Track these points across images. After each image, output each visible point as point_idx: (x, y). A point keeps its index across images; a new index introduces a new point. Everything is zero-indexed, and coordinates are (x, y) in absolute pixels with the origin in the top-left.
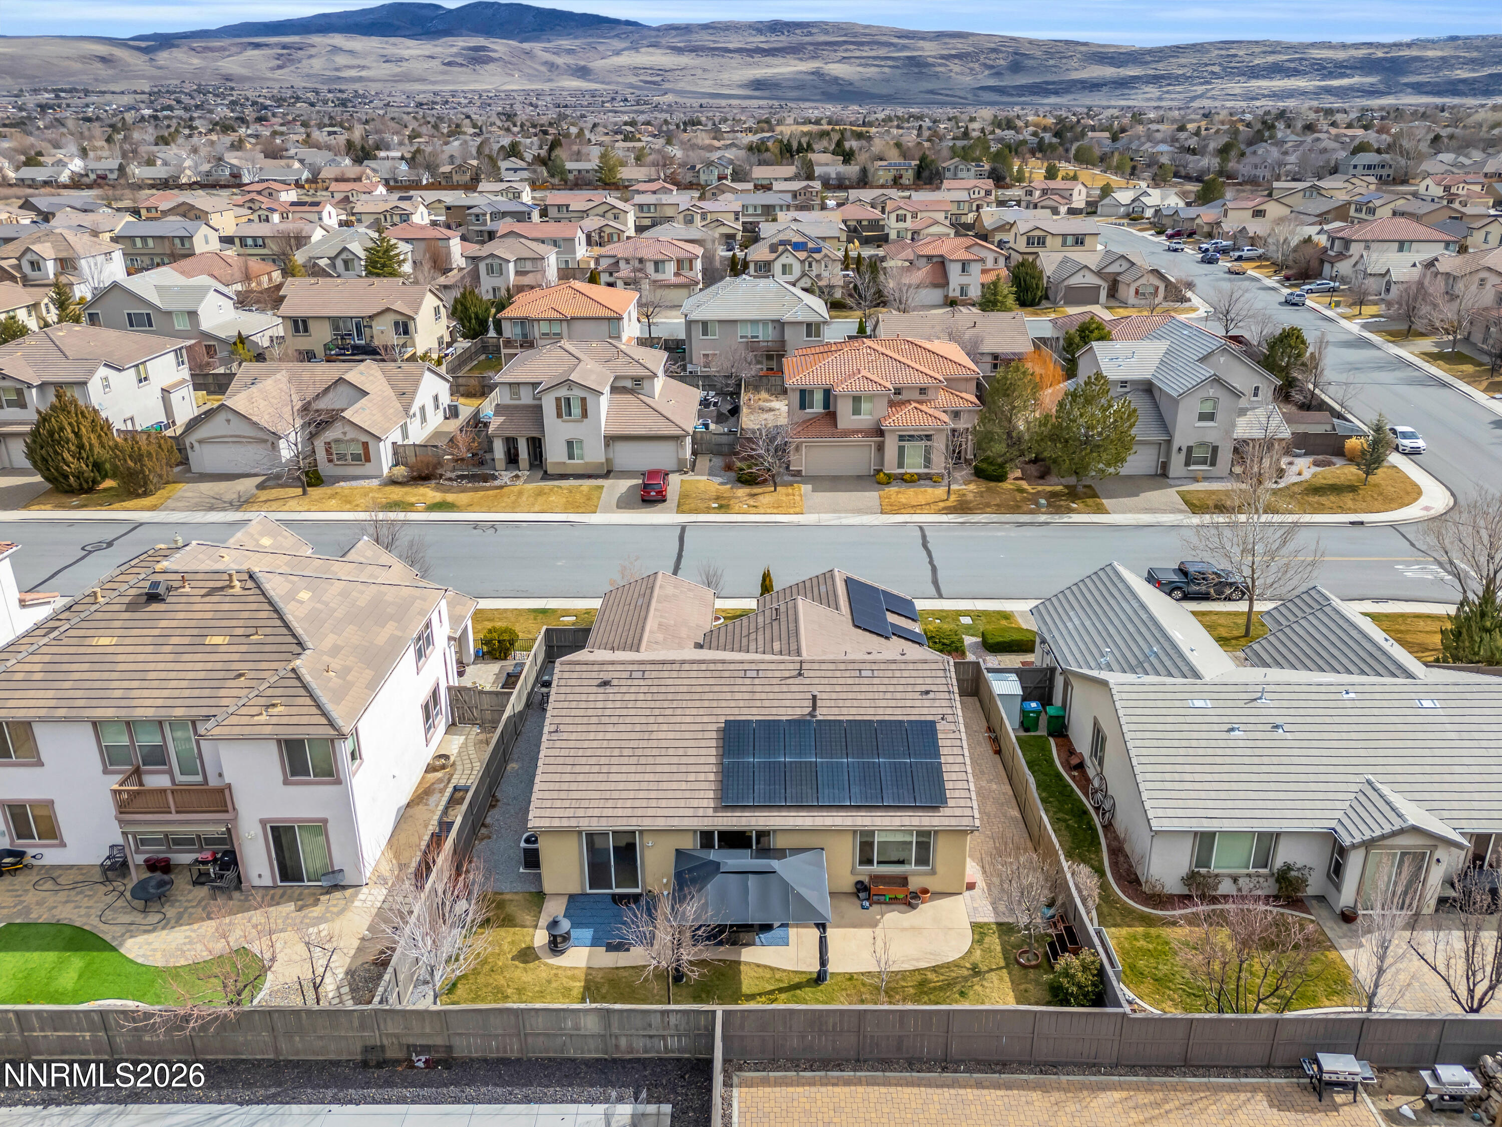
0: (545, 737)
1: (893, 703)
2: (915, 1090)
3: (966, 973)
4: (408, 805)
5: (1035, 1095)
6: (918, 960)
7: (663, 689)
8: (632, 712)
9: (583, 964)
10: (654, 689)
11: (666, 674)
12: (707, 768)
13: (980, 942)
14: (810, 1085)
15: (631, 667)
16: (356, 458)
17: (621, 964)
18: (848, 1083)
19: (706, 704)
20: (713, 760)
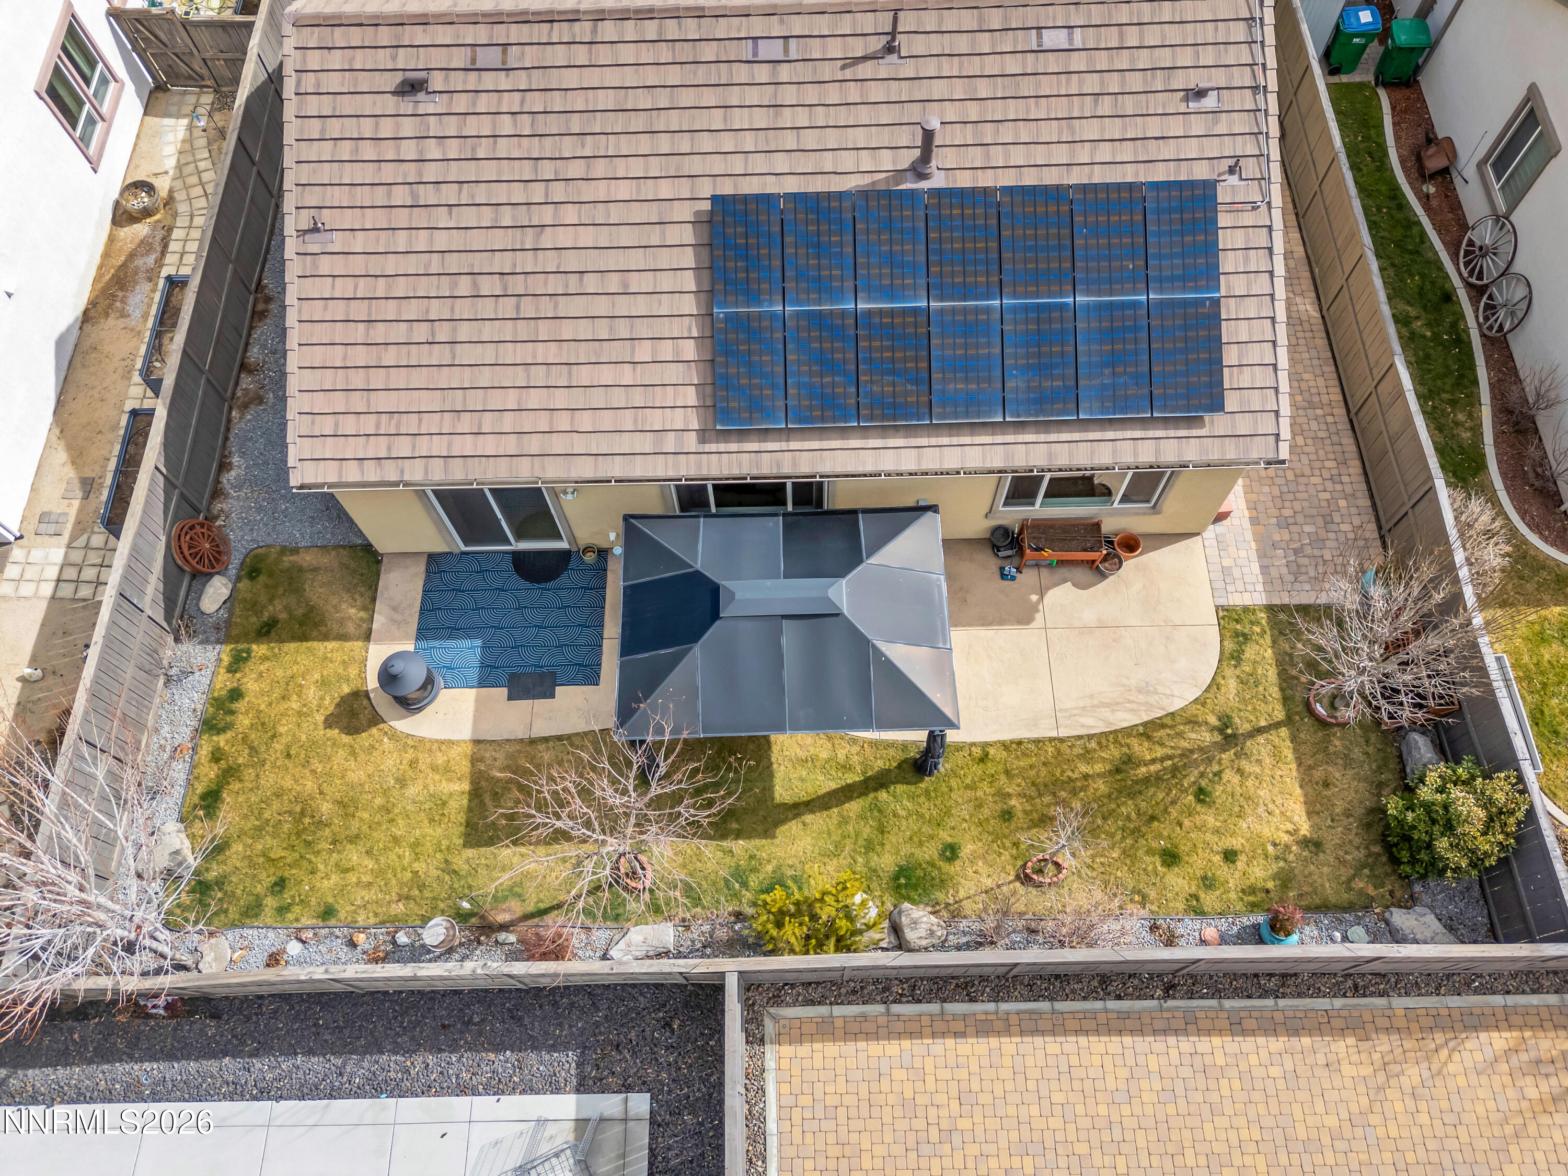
0: (291, 247)
1: (1114, 129)
2: (1114, 1043)
3: (1207, 737)
4: (87, 317)
5: (1343, 1046)
6: (1113, 706)
7: (557, 102)
8: (489, 171)
9: (464, 732)
10: (536, 102)
11: (559, 55)
12: (677, 328)
13: (1236, 657)
14: (911, 1035)
15: (471, 34)
17: (541, 729)
18: (984, 1029)
19: (664, 144)
20: (689, 305)
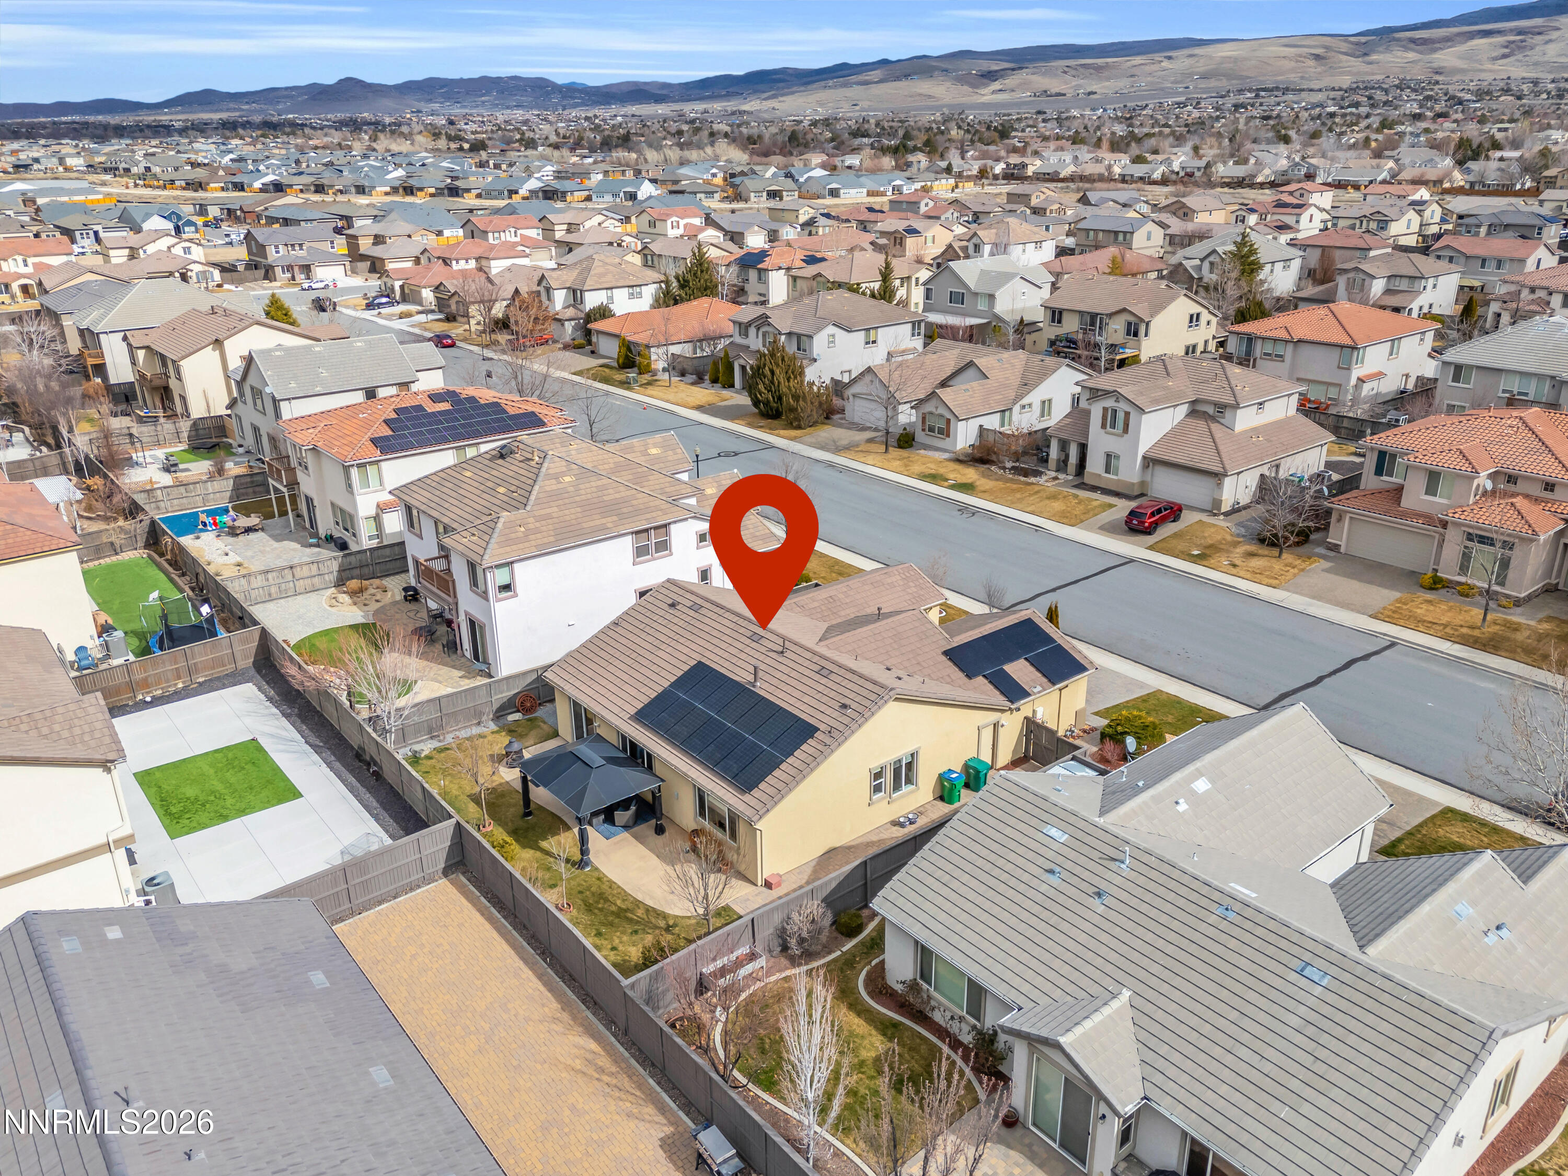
7: (698, 624)
16: (941, 431)
